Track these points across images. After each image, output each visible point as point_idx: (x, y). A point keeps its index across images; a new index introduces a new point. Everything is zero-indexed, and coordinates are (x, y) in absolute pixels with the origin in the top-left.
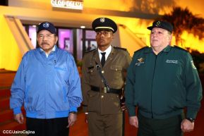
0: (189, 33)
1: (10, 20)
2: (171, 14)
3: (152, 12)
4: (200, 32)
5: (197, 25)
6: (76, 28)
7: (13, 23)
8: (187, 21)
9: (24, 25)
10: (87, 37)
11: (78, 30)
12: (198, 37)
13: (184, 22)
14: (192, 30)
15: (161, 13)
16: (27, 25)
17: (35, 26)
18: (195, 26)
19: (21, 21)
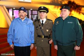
0: (75, 11)
1: (1, 7)
2: (67, 4)
3: (59, 3)
4: (79, 10)
5: (78, 8)
6: (29, 10)
7: (2, 8)
8: (74, 6)
9: (7, 9)
10: (33, 14)
11: (29, 11)
12: (78, 13)
13: (73, 7)
14: (76, 10)
15: (63, 3)
16: (8, 9)
17: (11, 9)
18: (77, 8)
19: (6, 7)
